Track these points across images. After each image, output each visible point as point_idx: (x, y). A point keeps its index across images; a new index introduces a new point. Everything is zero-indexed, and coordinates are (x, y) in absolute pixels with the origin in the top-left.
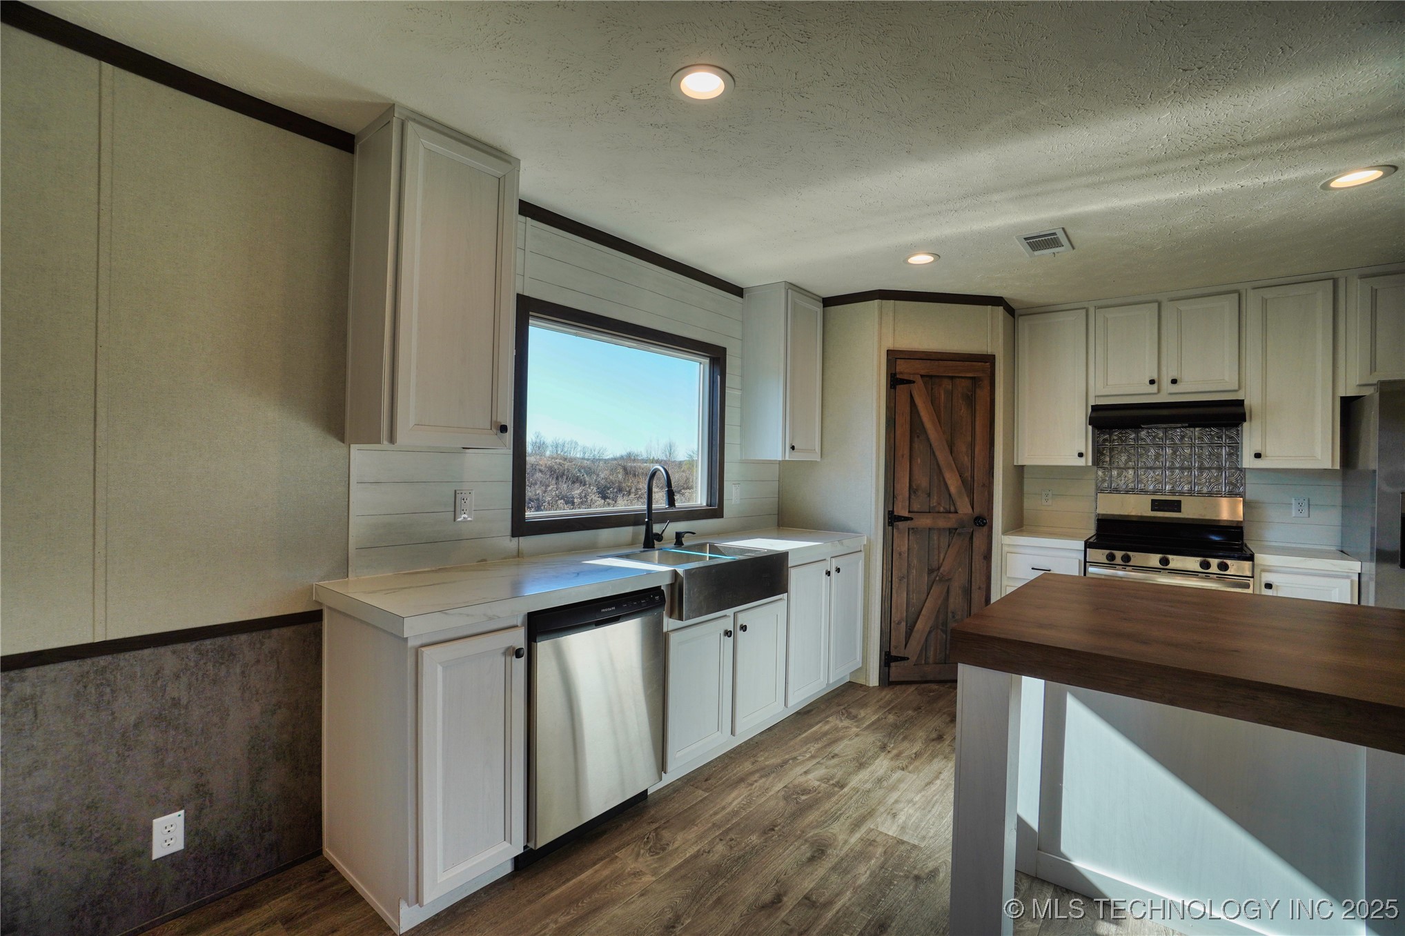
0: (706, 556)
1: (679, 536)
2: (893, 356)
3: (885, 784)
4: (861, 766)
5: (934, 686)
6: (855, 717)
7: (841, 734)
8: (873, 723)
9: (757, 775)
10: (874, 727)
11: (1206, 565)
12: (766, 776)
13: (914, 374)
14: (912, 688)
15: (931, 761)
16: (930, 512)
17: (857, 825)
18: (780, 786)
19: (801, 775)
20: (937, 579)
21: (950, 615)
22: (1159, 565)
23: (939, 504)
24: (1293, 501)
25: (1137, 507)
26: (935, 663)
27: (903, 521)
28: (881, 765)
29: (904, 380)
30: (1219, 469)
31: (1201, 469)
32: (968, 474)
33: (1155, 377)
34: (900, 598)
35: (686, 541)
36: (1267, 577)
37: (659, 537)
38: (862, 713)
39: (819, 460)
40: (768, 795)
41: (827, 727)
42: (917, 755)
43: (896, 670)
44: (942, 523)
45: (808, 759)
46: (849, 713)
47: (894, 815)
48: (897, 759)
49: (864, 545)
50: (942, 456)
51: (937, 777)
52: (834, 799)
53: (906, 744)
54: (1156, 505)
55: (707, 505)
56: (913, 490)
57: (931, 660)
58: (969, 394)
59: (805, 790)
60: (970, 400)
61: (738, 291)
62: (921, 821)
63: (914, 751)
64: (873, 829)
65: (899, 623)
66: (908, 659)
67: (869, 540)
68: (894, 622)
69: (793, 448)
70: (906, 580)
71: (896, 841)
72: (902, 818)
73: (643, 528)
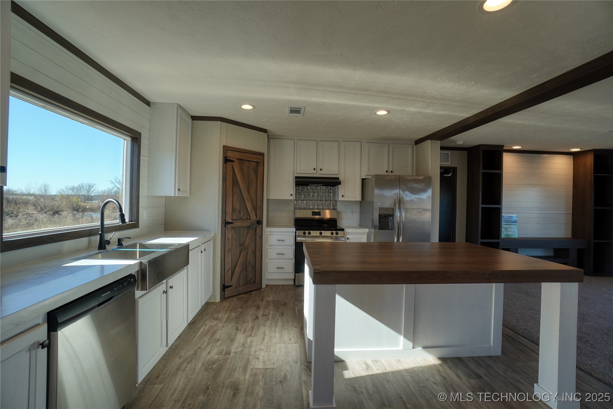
0: (137, 251)
1: (120, 240)
2: (226, 149)
3: (246, 345)
4: (232, 341)
5: (243, 296)
6: (217, 318)
7: (215, 328)
8: (227, 319)
9: (185, 364)
10: (228, 320)
11: (332, 234)
12: (190, 362)
13: (234, 158)
14: (235, 299)
15: (259, 329)
16: (240, 220)
17: (245, 370)
18: (200, 365)
19: (207, 355)
20: (243, 248)
21: (248, 264)
22: (319, 235)
23: (244, 216)
24: (349, 211)
25: (308, 214)
26: (243, 286)
27: (229, 224)
28: (240, 337)
29: (230, 160)
30: (331, 201)
31: (326, 200)
32: (254, 203)
33: (315, 168)
34: (229, 259)
35: (125, 243)
36: (348, 236)
37: (108, 242)
38: (220, 316)
39: (188, 196)
40: (196, 372)
41: (207, 327)
42: (252, 328)
43: (228, 292)
44: (245, 224)
45: (207, 346)
46: (214, 317)
47: (258, 358)
48: (246, 332)
49: (213, 237)
50: (245, 195)
51: (265, 335)
52: (229, 361)
53: (245, 325)
54: (314, 213)
55: (130, 221)
56: (233, 210)
57: (241, 285)
58: (255, 169)
59: (213, 362)
60: (256, 171)
61: (148, 103)
62: (269, 356)
63: (250, 326)
64: (253, 368)
65: (228, 270)
66: (232, 286)
67: (215, 234)
68: (226, 270)
69: (179, 190)
70: (231, 251)
71: (264, 370)
72: (261, 358)
73: (98, 237)
